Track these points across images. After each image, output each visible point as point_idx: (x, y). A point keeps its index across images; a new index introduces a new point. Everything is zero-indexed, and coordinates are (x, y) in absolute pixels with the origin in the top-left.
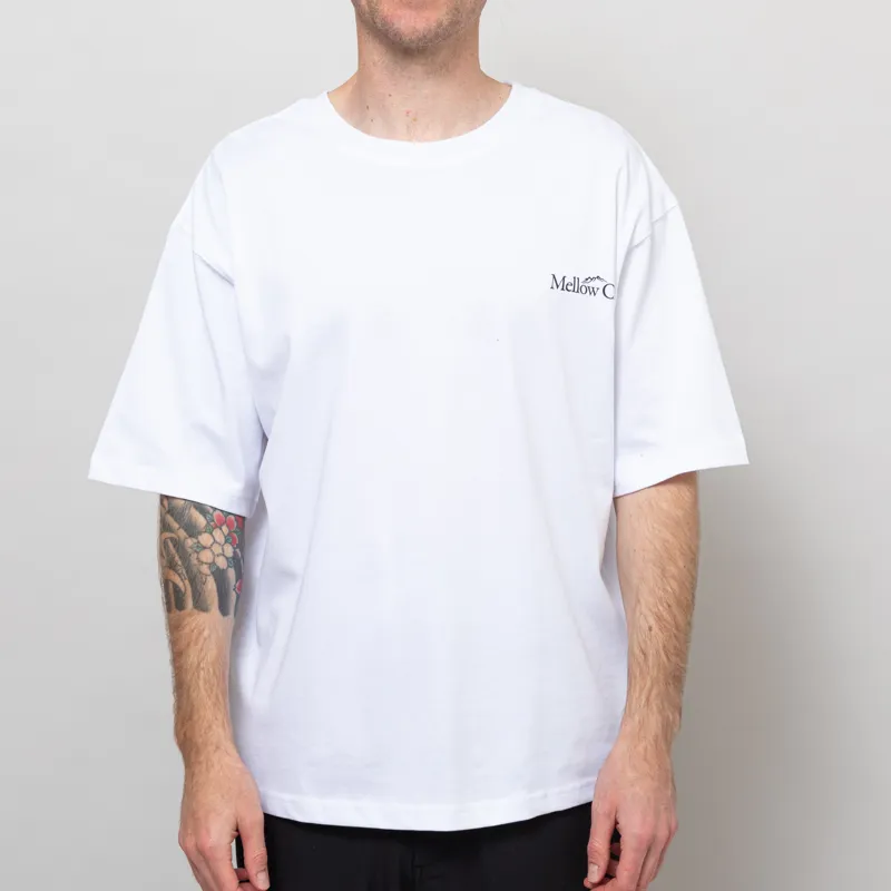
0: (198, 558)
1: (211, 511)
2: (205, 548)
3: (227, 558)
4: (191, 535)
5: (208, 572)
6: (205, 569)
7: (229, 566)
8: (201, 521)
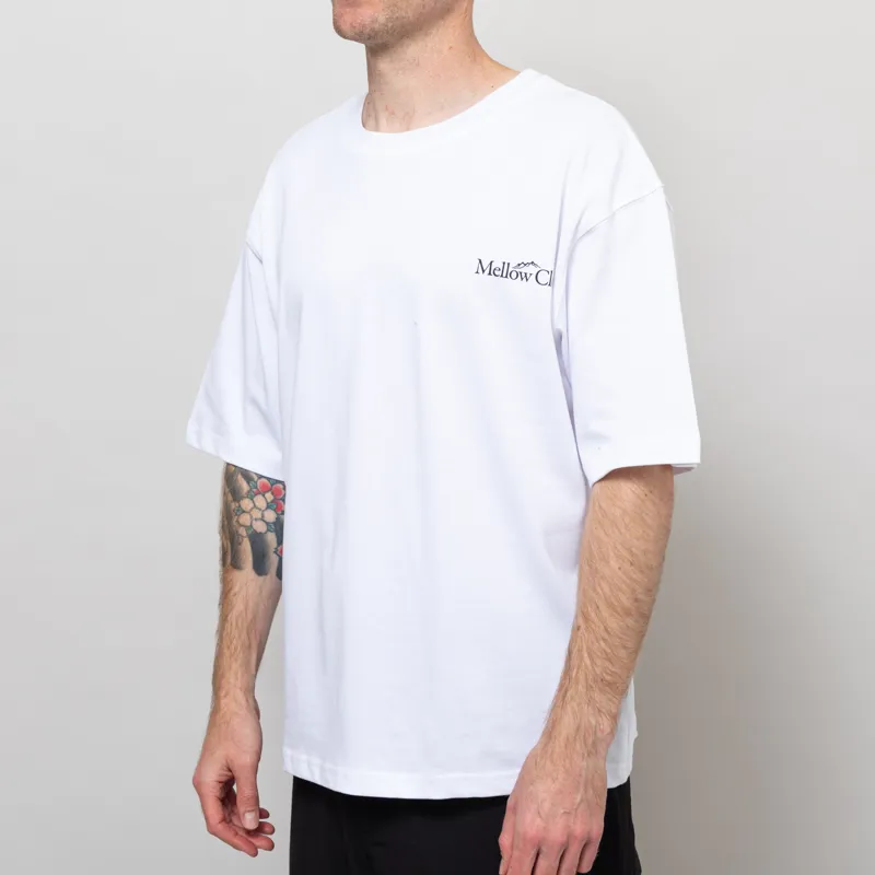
0: (238, 521)
1: (256, 478)
2: (244, 512)
3: (267, 523)
4: (235, 500)
5: (244, 534)
6: (243, 532)
7: (268, 530)
8: (245, 486)
